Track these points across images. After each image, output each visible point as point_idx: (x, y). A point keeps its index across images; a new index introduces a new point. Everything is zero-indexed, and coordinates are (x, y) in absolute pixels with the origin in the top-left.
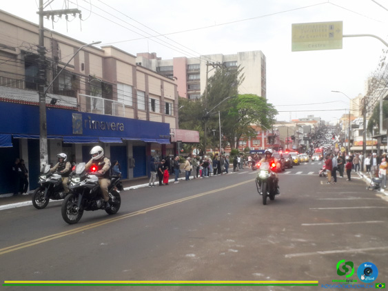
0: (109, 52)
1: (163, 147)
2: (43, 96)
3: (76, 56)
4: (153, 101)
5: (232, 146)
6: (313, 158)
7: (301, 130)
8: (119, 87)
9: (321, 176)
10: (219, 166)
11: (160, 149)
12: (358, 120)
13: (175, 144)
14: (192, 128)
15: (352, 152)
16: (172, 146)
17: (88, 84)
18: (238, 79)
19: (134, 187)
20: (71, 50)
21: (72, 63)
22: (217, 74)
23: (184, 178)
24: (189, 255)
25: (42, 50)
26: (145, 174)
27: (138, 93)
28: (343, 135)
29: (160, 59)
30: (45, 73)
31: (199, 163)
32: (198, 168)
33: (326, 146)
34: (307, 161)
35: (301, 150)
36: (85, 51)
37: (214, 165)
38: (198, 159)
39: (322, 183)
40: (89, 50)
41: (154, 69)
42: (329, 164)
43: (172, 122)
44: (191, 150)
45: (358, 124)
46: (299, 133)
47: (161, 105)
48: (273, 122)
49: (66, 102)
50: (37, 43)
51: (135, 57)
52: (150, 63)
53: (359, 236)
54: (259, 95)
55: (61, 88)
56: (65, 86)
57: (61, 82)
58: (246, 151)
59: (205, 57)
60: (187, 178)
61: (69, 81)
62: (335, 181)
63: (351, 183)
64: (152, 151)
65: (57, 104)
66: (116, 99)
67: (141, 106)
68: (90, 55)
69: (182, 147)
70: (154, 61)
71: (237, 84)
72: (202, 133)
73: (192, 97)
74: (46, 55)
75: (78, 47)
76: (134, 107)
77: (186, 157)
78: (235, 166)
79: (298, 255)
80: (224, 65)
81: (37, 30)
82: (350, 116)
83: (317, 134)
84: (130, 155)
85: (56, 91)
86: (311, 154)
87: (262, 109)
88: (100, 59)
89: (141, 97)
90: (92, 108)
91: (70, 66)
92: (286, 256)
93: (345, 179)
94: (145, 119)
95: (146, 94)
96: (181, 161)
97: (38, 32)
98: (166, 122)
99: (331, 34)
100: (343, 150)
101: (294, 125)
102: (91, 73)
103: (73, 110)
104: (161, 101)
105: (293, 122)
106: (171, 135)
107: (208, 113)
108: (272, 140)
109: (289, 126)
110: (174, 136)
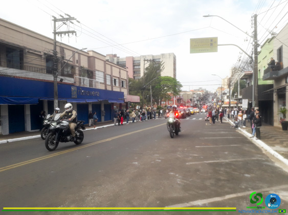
0: (91, 54)
1: (121, 104)
2: (56, 77)
3: (73, 56)
4: (115, 80)
5: (158, 104)
6: (202, 111)
7: (195, 96)
8: (97, 72)
9: (206, 120)
10: (151, 115)
11: (118, 106)
12: (226, 90)
13: (127, 103)
14: (136, 94)
15: (223, 107)
16: (125, 104)
17: (80, 71)
18: (161, 68)
19: (105, 126)
20: (71, 53)
21: (71, 60)
22: (150, 65)
23: (132, 122)
24: (135, 163)
25: (55, 53)
26: (110, 119)
27: (107, 76)
28: (218, 98)
29: (118, 57)
30: (57, 65)
31: (139, 113)
32: (139, 116)
33: (209, 104)
34: (198, 113)
35: (195, 106)
36: (78, 53)
37: (148, 115)
38: (139, 111)
39: (206, 124)
40: (80, 53)
41: (116, 63)
42: (210, 114)
43: (125, 91)
44: (135, 106)
45: (226, 92)
46: (194, 97)
47: (119, 82)
48: (180, 91)
49: (68, 80)
50: (53, 49)
51: (105, 56)
52: (114, 60)
53: (226, 153)
54: (173, 77)
55: (66, 73)
56: (68, 72)
57: (65, 70)
58: (165, 107)
59: (143, 56)
60: (133, 122)
61: (69, 69)
62: (214, 123)
63: (222, 124)
64: (115, 107)
65: (63, 81)
66: (95, 79)
67: (108, 83)
68: (81, 56)
69: (131, 105)
70: (115, 58)
71: (161, 71)
72: (142, 97)
73: (136, 78)
74: (57, 55)
75: (75, 51)
76: (105, 83)
77: (133, 110)
78: (159, 115)
79: (194, 163)
80: (154, 60)
81: (52, 42)
82: (222, 88)
83: (204, 98)
84: (103, 109)
85: (63, 75)
86: (200, 109)
87: (174, 85)
88: (87, 57)
89: (108, 78)
90: (82, 84)
91: (70, 61)
92: (187, 164)
93: (219, 122)
94: (111, 90)
95: (111, 76)
96: (130, 112)
97: (53, 43)
98: (122, 91)
99: (211, 44)
100: (218, 106)
101: (192, 93)
102: (82, 65)
103: (72, 85)
104: (119, 80)
105: (191, 91)
107: (144, 86)
108: (179, 101)
109: (189, 93)
110: (126, 99)
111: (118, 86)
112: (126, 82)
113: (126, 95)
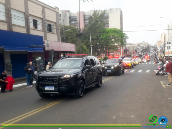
4: (36, 21)
46: (138, 49)
52: (66, 15)
105: (136, 44)
106: (45, 45)
107: (81, 32)
108: (126, 52)
109: (134, 45)
110: (48, 46)
111: (41, 30)
112: (56, 26)
113: (48, 41)
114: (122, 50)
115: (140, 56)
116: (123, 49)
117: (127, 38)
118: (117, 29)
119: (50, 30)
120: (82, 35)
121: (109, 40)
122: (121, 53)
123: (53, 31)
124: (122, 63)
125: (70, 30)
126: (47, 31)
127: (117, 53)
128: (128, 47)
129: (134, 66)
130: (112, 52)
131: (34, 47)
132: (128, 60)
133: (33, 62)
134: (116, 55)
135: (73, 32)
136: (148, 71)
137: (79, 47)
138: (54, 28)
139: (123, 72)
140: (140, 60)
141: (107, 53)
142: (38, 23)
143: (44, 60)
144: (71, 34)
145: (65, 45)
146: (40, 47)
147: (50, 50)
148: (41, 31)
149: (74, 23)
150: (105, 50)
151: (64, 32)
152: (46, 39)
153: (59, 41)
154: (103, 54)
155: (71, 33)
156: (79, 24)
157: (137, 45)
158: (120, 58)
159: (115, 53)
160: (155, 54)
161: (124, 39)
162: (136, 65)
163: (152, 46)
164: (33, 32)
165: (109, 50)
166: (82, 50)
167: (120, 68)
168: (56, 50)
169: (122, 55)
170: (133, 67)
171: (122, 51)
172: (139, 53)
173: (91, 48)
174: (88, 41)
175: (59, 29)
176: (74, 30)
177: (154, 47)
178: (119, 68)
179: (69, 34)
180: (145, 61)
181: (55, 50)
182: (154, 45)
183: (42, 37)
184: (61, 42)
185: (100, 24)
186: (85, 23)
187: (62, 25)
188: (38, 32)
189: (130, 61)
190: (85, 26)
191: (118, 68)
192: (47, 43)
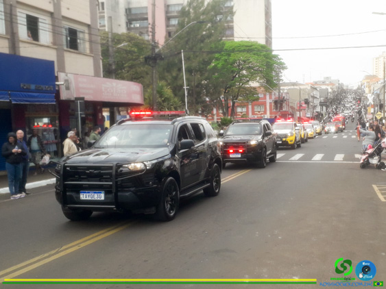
48: (281, 82)
87: (265, 62)
105: (307, 84)
106: (58, 85)
107: (157, 50)
108: (279, 105)
109: (302, 87)
110: (68, 88)
111: (51, 45)
112: (90, 34)
113: (69, 75)
114: (268, 101)
115: (317, 116)
116: (273, 97)
117: (282, 66)
118: (257, 43)
119: (73, 44)
120: (162, 59)
121: (233, 72)
122: (266, 108)
123: (81, 47)
124: (270, 134)
125: (129, 46)
126: (65, 48)
127: (256, 109)
128: (286, 91)
129: (303, 142)
130: (242, 106)
131: (28, 90)
132: (285, 127)
133: (27, 130)
134: (253, 113)
135: (136, 50)
136: (339, 158)
137: (153, 90)
138: (84, 40)
139: (273, 160)
140: (318, 129)
141: (228, 107)
142: (40, 24)
143: (58, 125)
144: (130, 56)
145: (114, 84)
146: (46, 92)
147: (73, 99)
148: (48, 47)
149: (138, 25)
150: (223, 99)
151: (111, 49)
152: (62, 69)
153: (97, 74)
154: (217, 111)
155: (130, 52)
156: (153, 28)
157: (309, 88)
158: (264, 122)
159: (250, 107)
160: (359, 112)
161: (275, 71)
162: (309, 140)
163: (350, 90)
164: (28, 51)
165: (233, 100)
166: (160, 100)
167: (265, 147)
168: (88, 98)
169: (268, 112)
170: (299, 146)
171: (270, 103)
172: (314, 107)
173: (186, 94)
174: (177, 75)
175: (99, 41)
176: (139, 45)
177: (355, 92)
178: (262, 149)
179: (125, 55)
180: (333, 129)
181: (85, 99)
182: (355, 88)
183: (51, 64)
184: (104, 77)
185: (209, 29)
186: (168, 26)
187: (107, 30)
188: (41, 50)
189: (292, 129)
190: (169, 34)
191: (261, 147)
192: (66, 81)
